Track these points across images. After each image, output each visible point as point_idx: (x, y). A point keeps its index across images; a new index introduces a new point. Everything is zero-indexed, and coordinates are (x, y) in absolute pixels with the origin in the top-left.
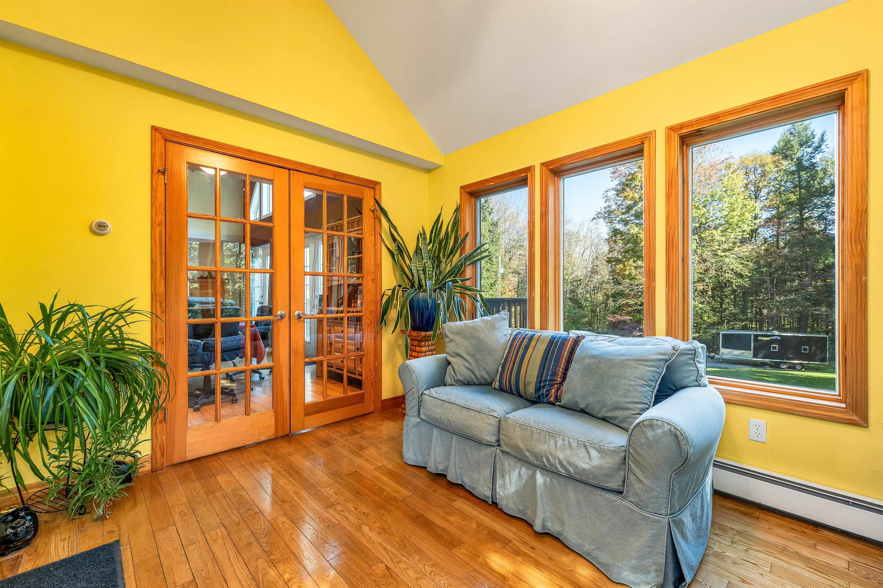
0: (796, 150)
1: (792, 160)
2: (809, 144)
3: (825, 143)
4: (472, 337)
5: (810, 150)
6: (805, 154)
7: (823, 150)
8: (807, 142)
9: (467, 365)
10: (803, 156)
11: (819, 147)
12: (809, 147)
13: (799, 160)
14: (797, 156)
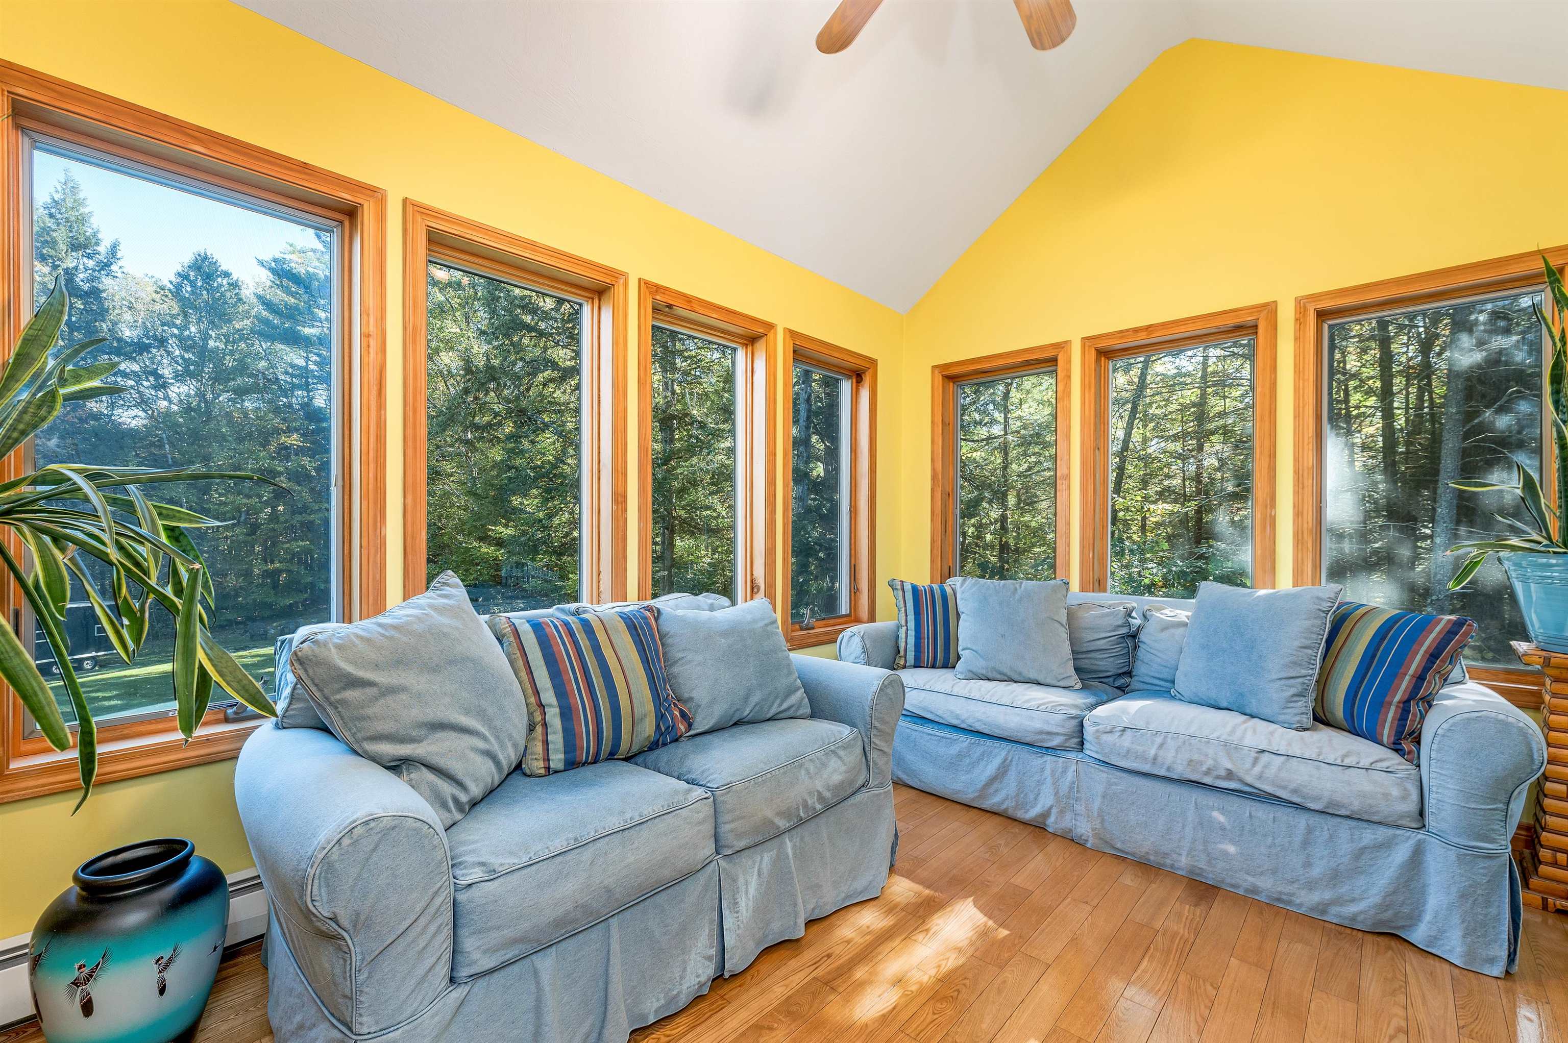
0: (63, 253)
1: (55, 267)
2: (88, 251)
3: (120, 263)
4: (451, 662)
5: (91, 263)
6: (81, 267)
7: (116, 274)
8: (85, 246)
9: (481, 745)
10: (76, 268)
11: (108, 265)
12: (89, 257)
13: (70, 274)
14: (64, 266)
